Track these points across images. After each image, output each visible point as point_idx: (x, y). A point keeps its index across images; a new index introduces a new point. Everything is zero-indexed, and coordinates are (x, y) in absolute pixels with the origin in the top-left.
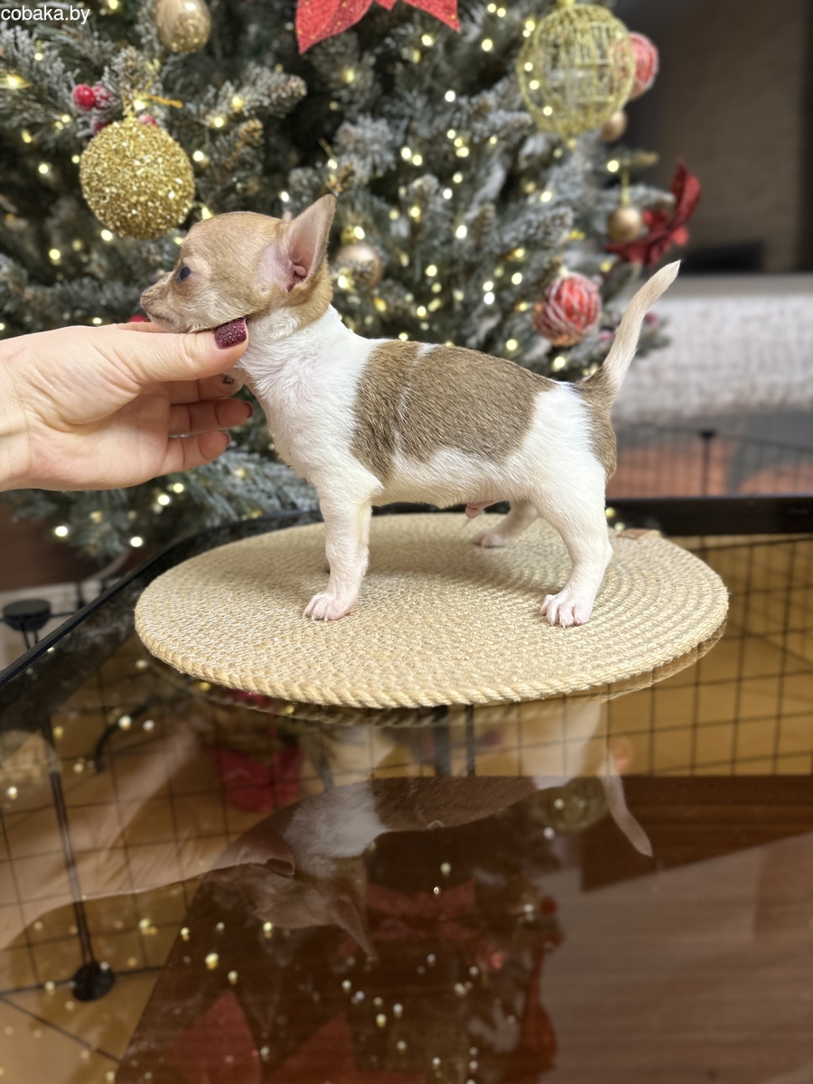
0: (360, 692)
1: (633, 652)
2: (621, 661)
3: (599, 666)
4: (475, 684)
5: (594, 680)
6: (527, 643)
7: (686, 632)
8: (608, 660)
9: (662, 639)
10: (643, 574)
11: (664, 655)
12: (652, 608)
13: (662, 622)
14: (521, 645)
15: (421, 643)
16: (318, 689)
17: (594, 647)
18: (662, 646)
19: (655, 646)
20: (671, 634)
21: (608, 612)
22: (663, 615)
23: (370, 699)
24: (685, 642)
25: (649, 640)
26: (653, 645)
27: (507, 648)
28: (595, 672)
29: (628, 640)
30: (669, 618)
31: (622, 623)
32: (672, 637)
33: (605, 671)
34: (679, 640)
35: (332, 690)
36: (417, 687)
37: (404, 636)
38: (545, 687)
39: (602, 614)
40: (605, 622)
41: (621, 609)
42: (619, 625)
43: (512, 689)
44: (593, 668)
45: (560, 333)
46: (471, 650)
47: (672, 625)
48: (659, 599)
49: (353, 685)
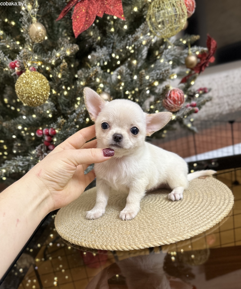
0: (122, 246)
1: (203, 224)
2: (199, 228)
3: (193, 230)
4: (155, 240)
5: (192, 235)
6: (170, 224)
7: (220, 215)
8: (195, 228)
9: (212, 218)
10: (207, 193)
11: (213, 224)
12: (209, 206)
13: (212, 212)
14: (169, 225)
15: (138, 227)
16: (110, 246)
17: (191, 223)
18: (212, 221)
19: (210, 221)
20: (215, 216)
21: (195, 209)
22: (213, 209)
23: (125, 248)
24: (219, 218)
25: (208, 219)
26: (209, 221)
27: (165, 226)
28: (192, 233)
29: (202, 219)
30: (215, 210)
31: (200, 213)
32: (215, 217)
33: (195, 232)
34: (217, 218)
35: (114, 246)
36: (139, 243)
37: (133, 225)
38: (177, 239)
39: (193, 211)
40: (194, 214)
41: (200, 208)
42: (199, 214)
43: (167, 241)
44: (191, 231)
45: (172, 108)
46: (153, 228)
47: (215, 212)
48: (211, 203)
49: (120, 244)
